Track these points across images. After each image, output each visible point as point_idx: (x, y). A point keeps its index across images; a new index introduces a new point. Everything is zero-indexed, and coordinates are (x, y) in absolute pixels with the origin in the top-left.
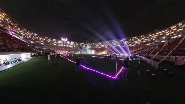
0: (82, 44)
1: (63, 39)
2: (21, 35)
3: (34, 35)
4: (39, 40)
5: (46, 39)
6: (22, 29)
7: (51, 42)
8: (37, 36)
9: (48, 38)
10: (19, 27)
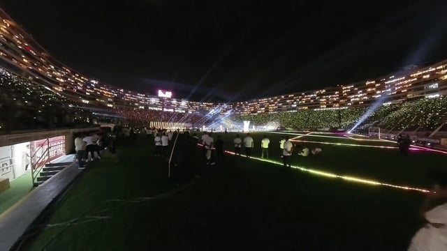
0: (207, 106)
1: (161, 94)
2: (57, 84)
3: (89, 84)
4: (101, 96)
5: (119, 94)
7: (131, 100)
8: (96, 86)
9: (126, 92)
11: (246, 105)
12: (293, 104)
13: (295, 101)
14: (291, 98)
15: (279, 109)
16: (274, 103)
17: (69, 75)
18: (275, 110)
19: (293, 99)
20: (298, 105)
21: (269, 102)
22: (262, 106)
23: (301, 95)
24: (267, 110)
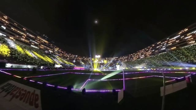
0: (116, 59)
1: (96, 56)
2: (68, 58)
3: (75, 56)
4: (78, 60)
5: (83, 58)
6: (68, 54)
7: (87, 60)
8: (77, 57)
9: (85, 58)
10: (66, 53)
11: (134, 55)
12: (162, 48)
13: (163, 45)
14: (160, 44)
15: (153, 54)
16: (149, 51)
17: (70, 55)
18: (150, 55)
19: (161, 44)
20: (167, 48)
21: (145, 50)
22: (142, 54)
23: (166, 40)
24: (146, 56)
